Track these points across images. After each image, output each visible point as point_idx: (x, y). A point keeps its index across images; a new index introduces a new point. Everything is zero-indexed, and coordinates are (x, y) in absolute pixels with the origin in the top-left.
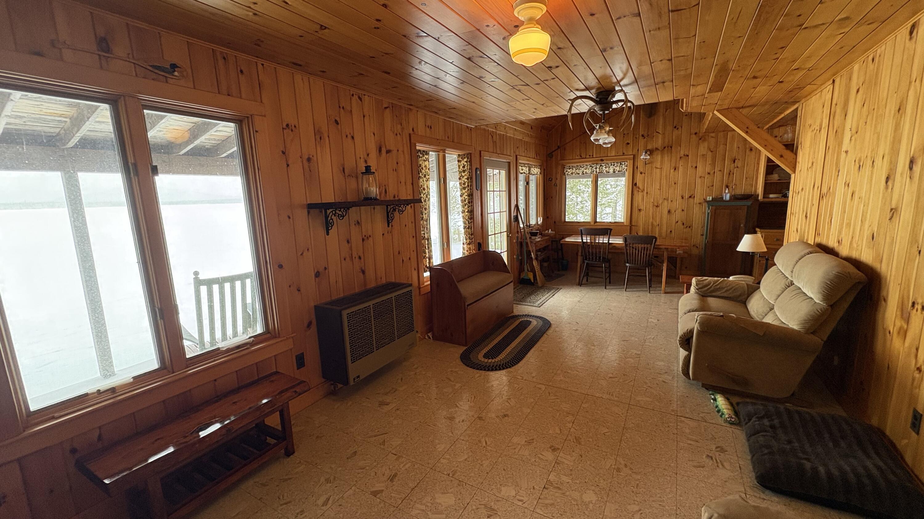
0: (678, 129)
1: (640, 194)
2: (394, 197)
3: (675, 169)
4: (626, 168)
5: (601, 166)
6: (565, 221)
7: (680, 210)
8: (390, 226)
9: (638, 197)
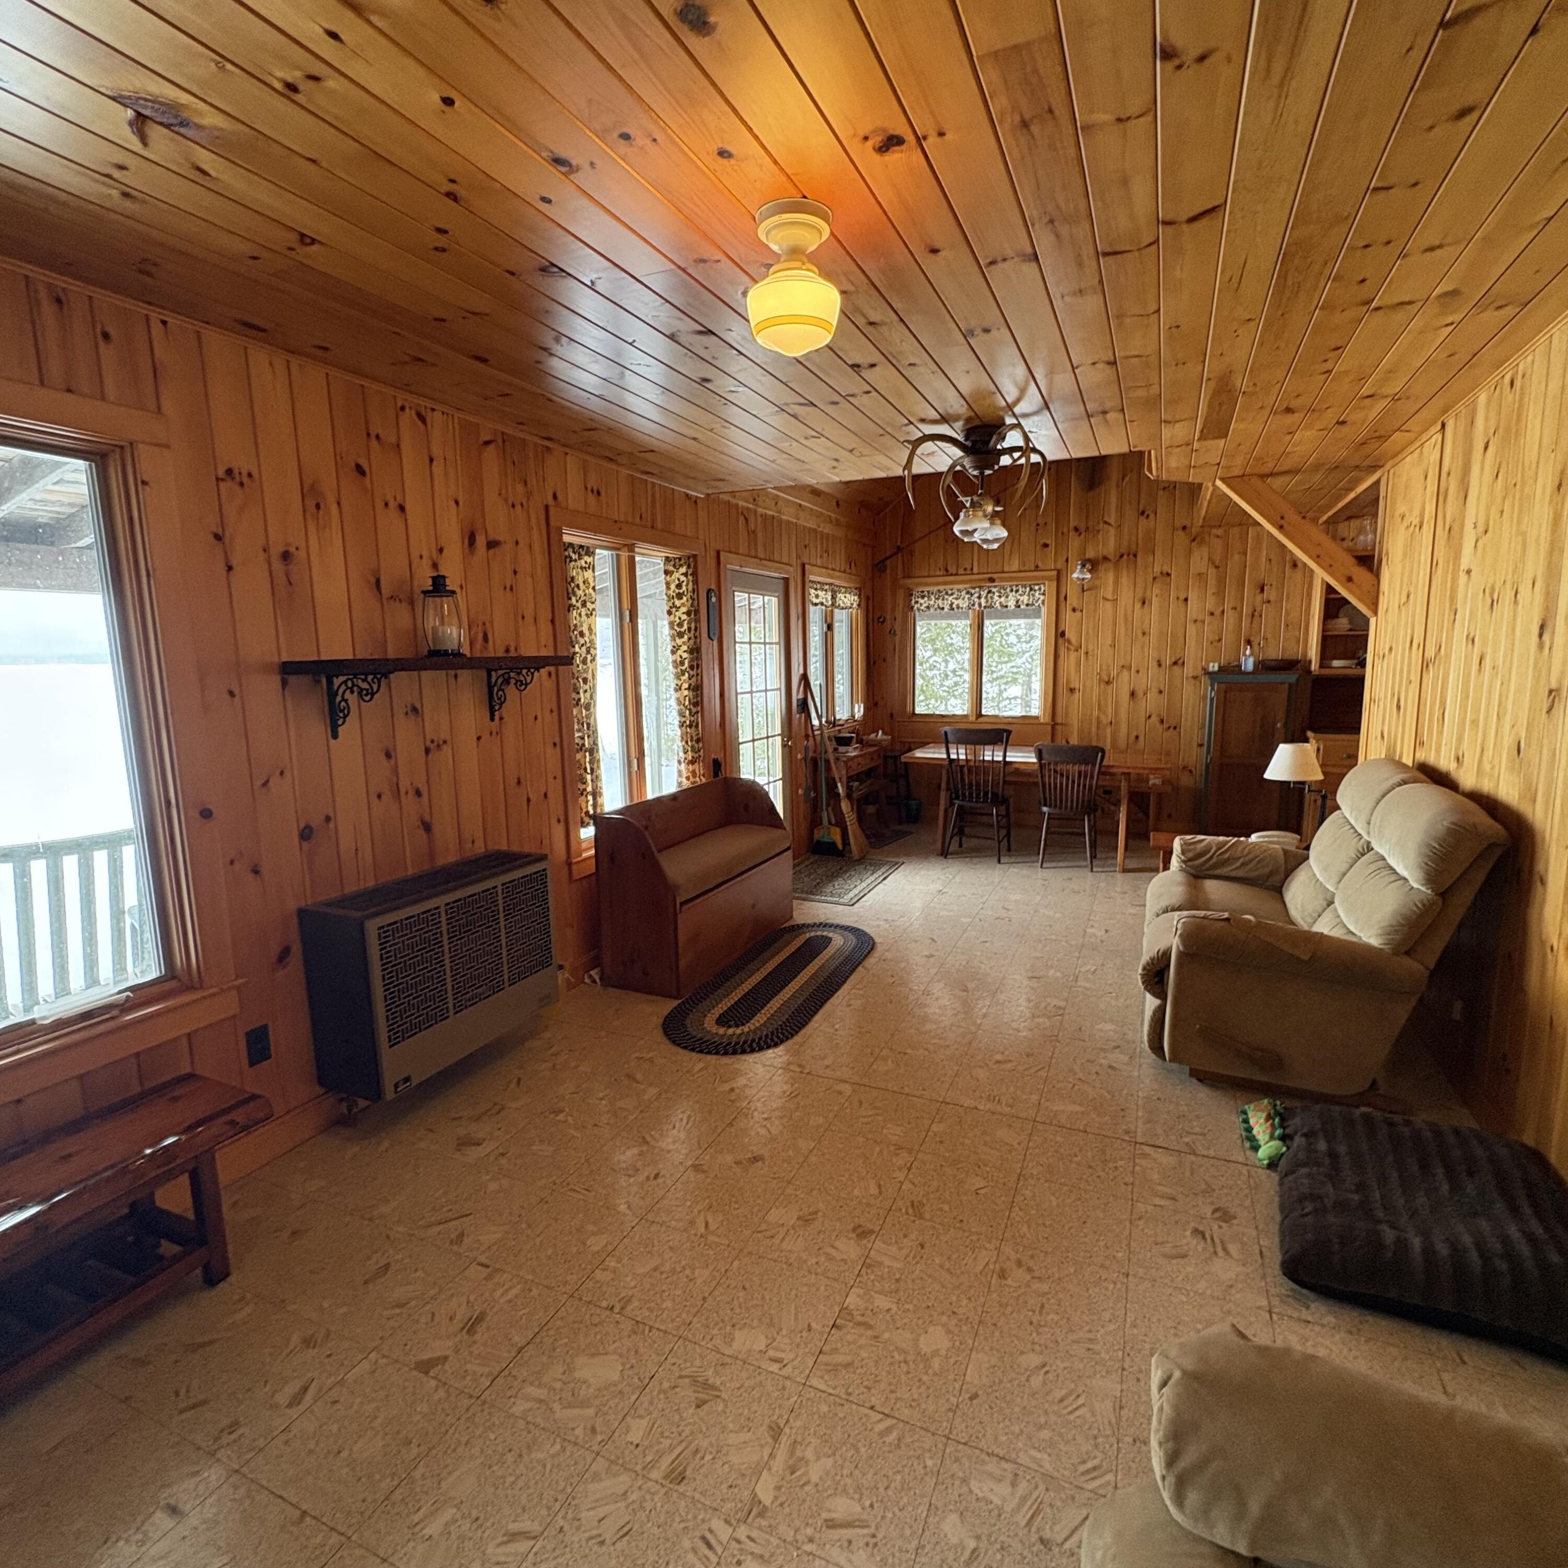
0: (1148, 517)
1: (1073, 655)
2: (507, 651)
3: (1144, 603)
4: (1042, 597)
5: (989, 592)
6: (914, 713)
7: (1155, 690)
8: (497, 717)
9: (1069, 661)
